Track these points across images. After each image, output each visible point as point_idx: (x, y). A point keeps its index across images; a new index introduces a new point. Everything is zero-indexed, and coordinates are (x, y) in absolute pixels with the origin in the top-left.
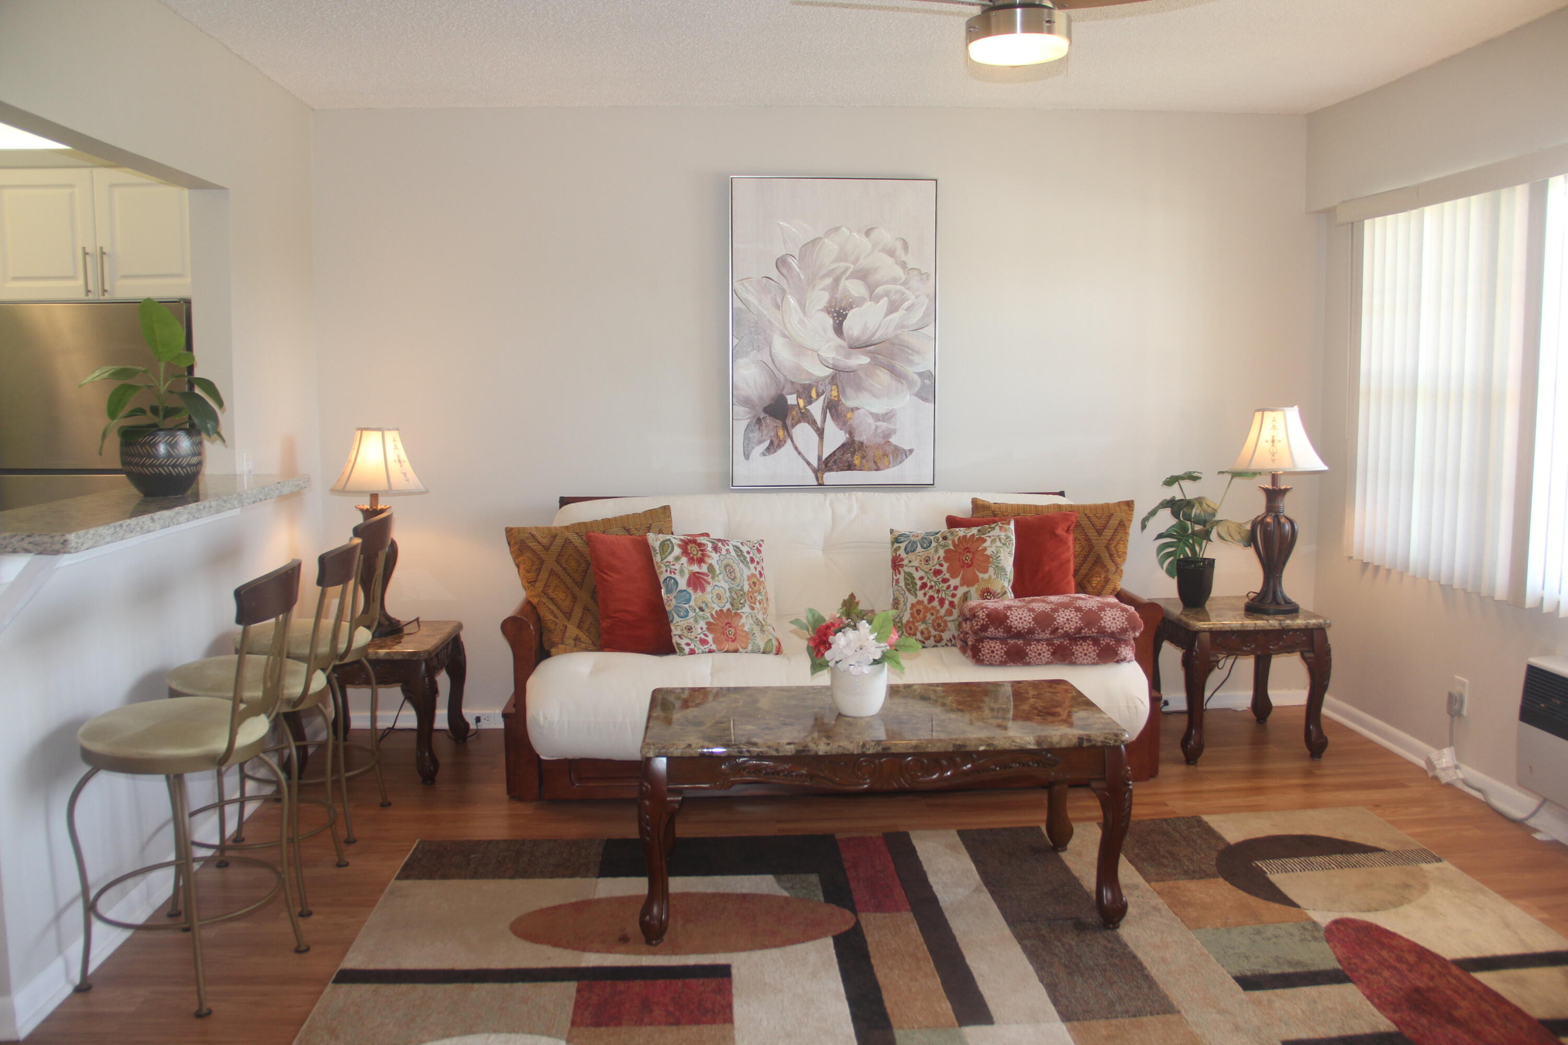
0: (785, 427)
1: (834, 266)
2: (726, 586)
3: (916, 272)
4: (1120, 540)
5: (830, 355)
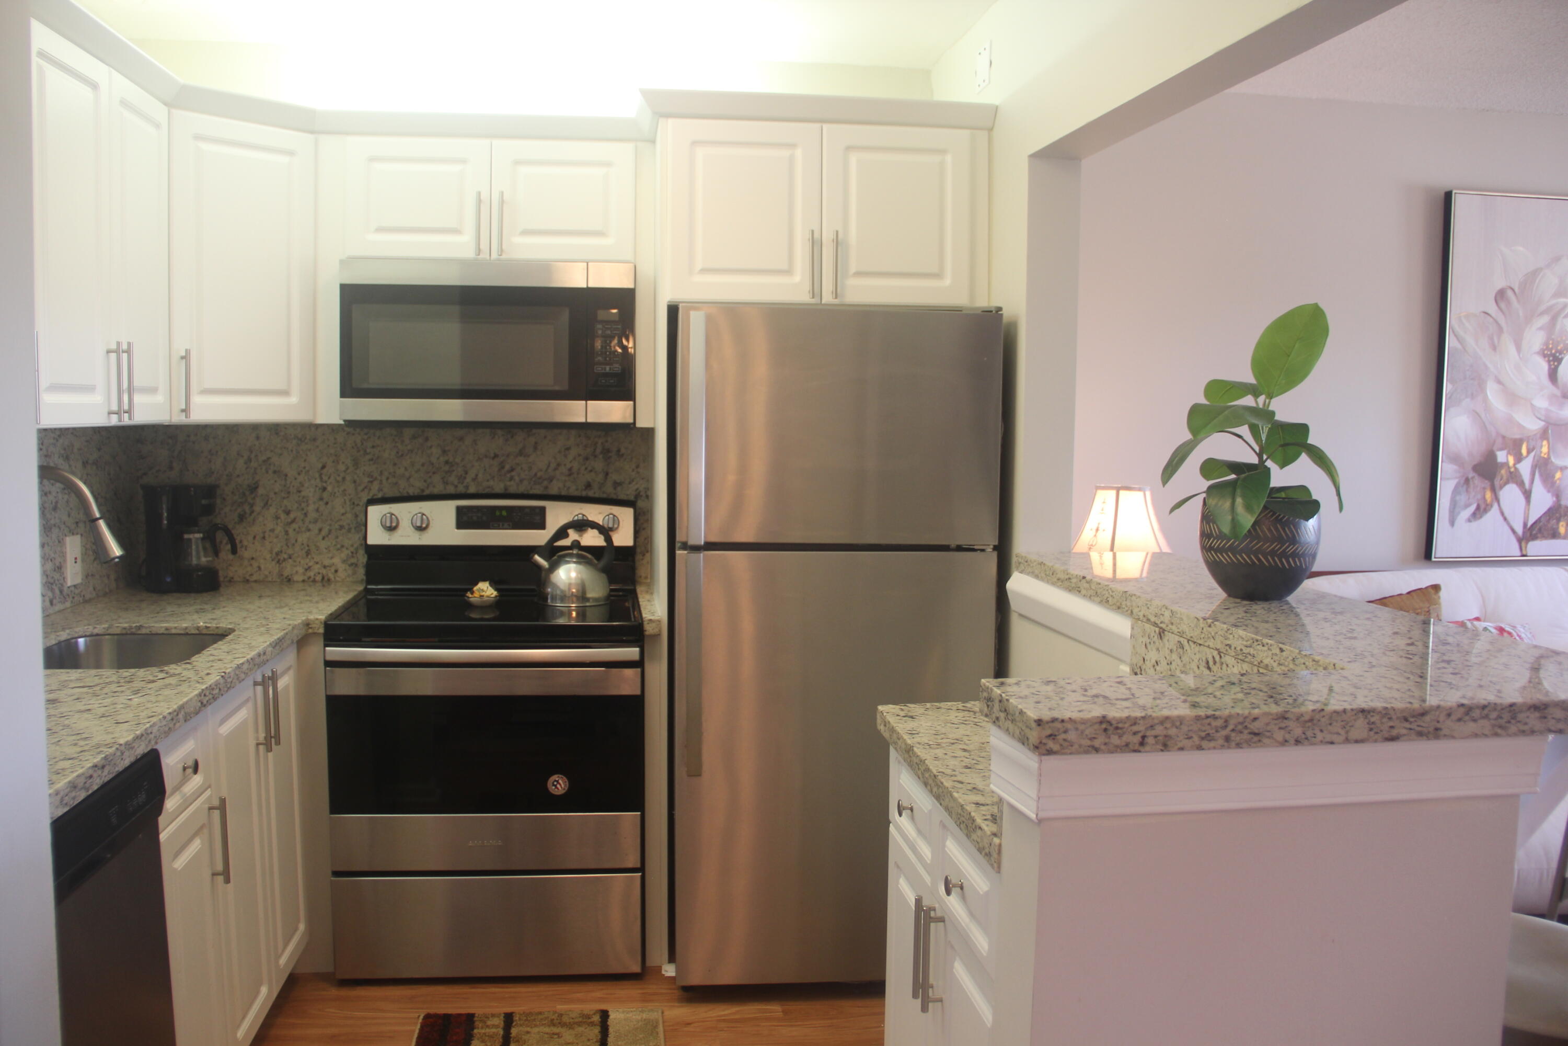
0: (1494, 490)
1: (1553, 302)
5: (1543, 405)
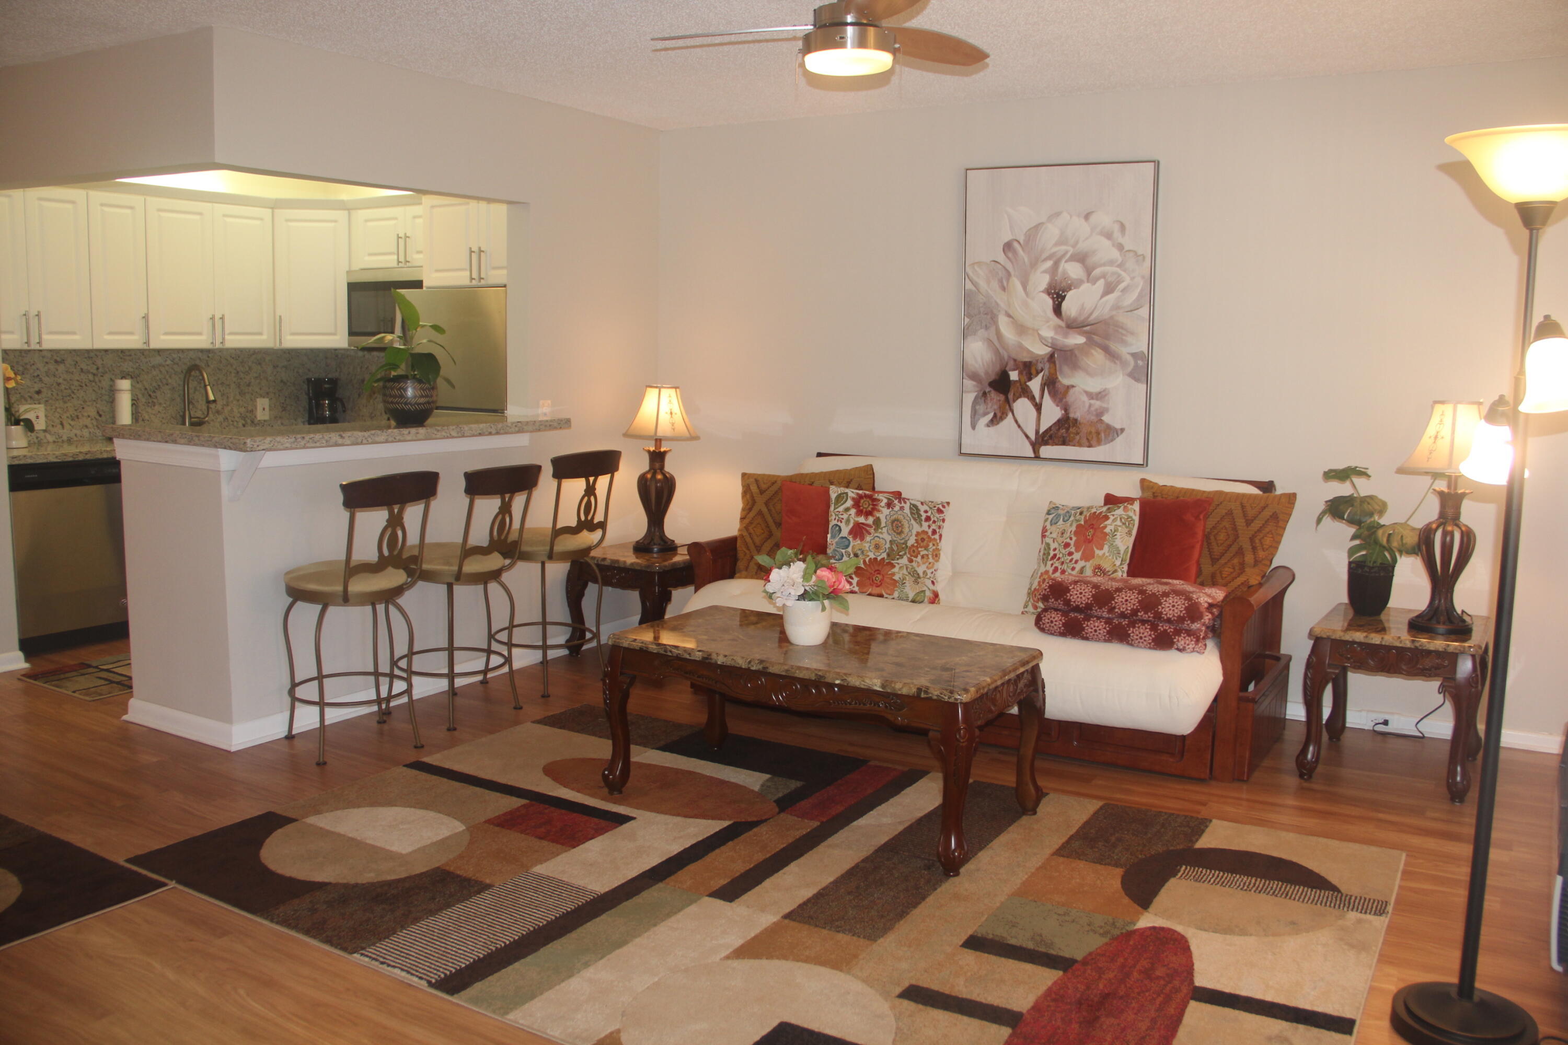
1: (1054, 249)
2: (888, 538)
3: (1131, 254)
5: (1048, 333)
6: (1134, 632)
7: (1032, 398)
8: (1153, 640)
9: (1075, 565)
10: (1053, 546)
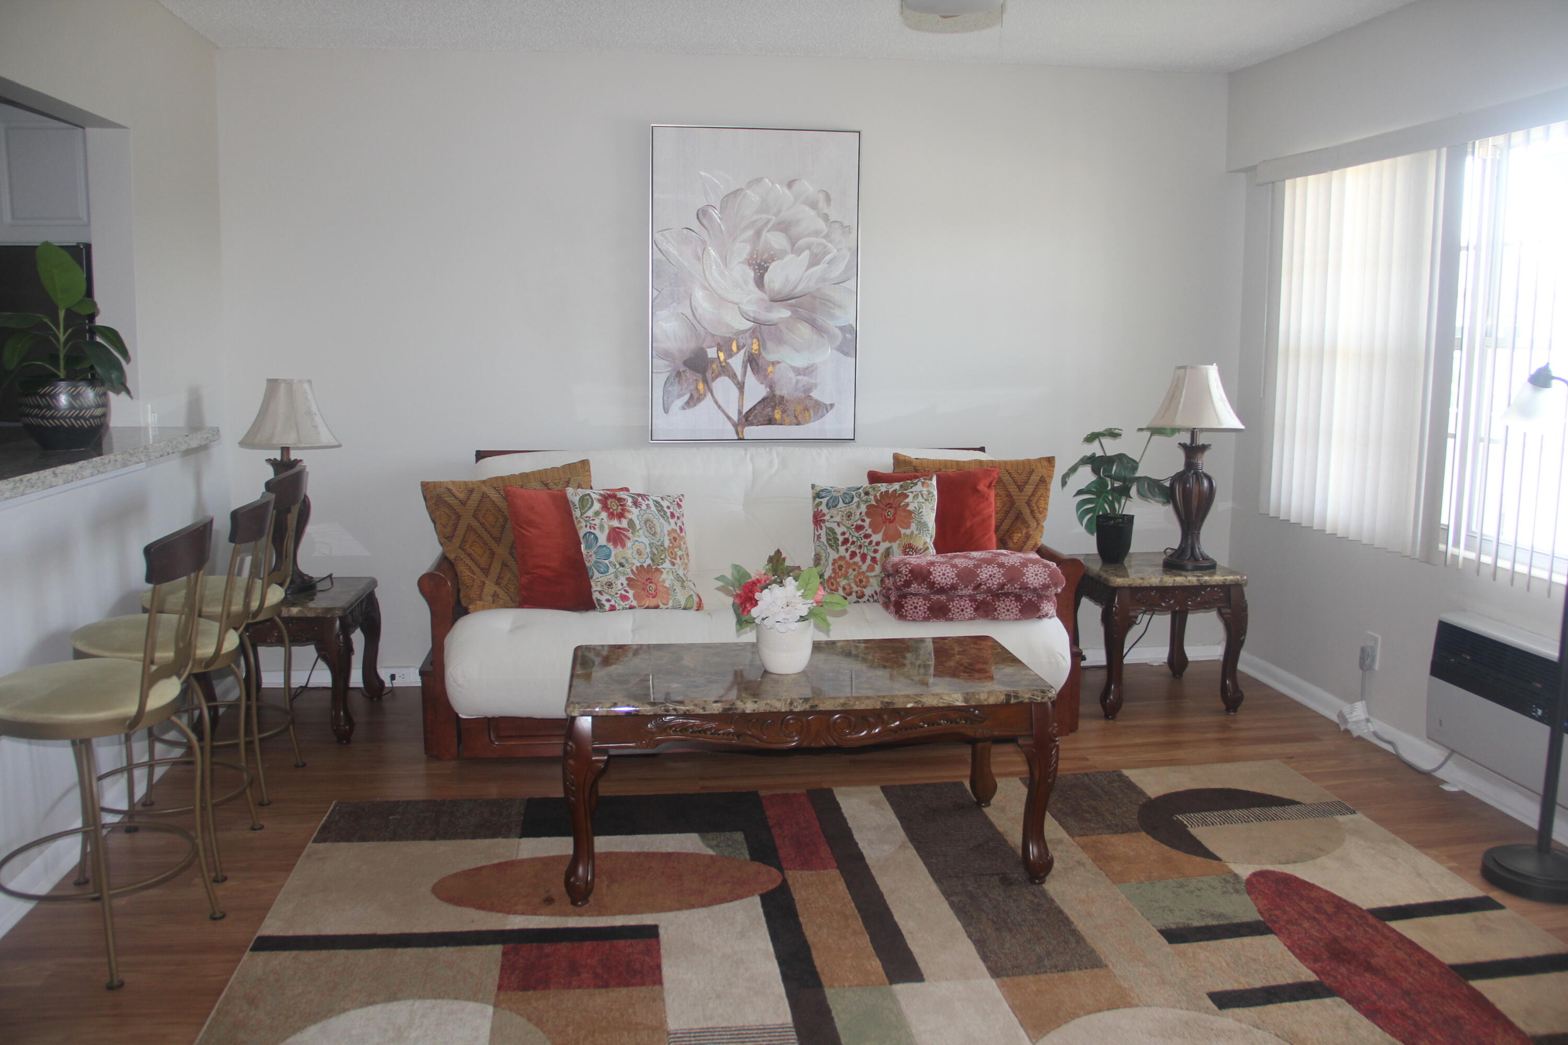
0: (706, 382)
1: (755, 218)
2: (647, 543)
3: (837, 225)
4: (1041, 496)
5: (751, 309)
6: (1001, 605)
7: (733, 376)
8: (1020, 611)
9: (876, 547)
10: (839, 530)
